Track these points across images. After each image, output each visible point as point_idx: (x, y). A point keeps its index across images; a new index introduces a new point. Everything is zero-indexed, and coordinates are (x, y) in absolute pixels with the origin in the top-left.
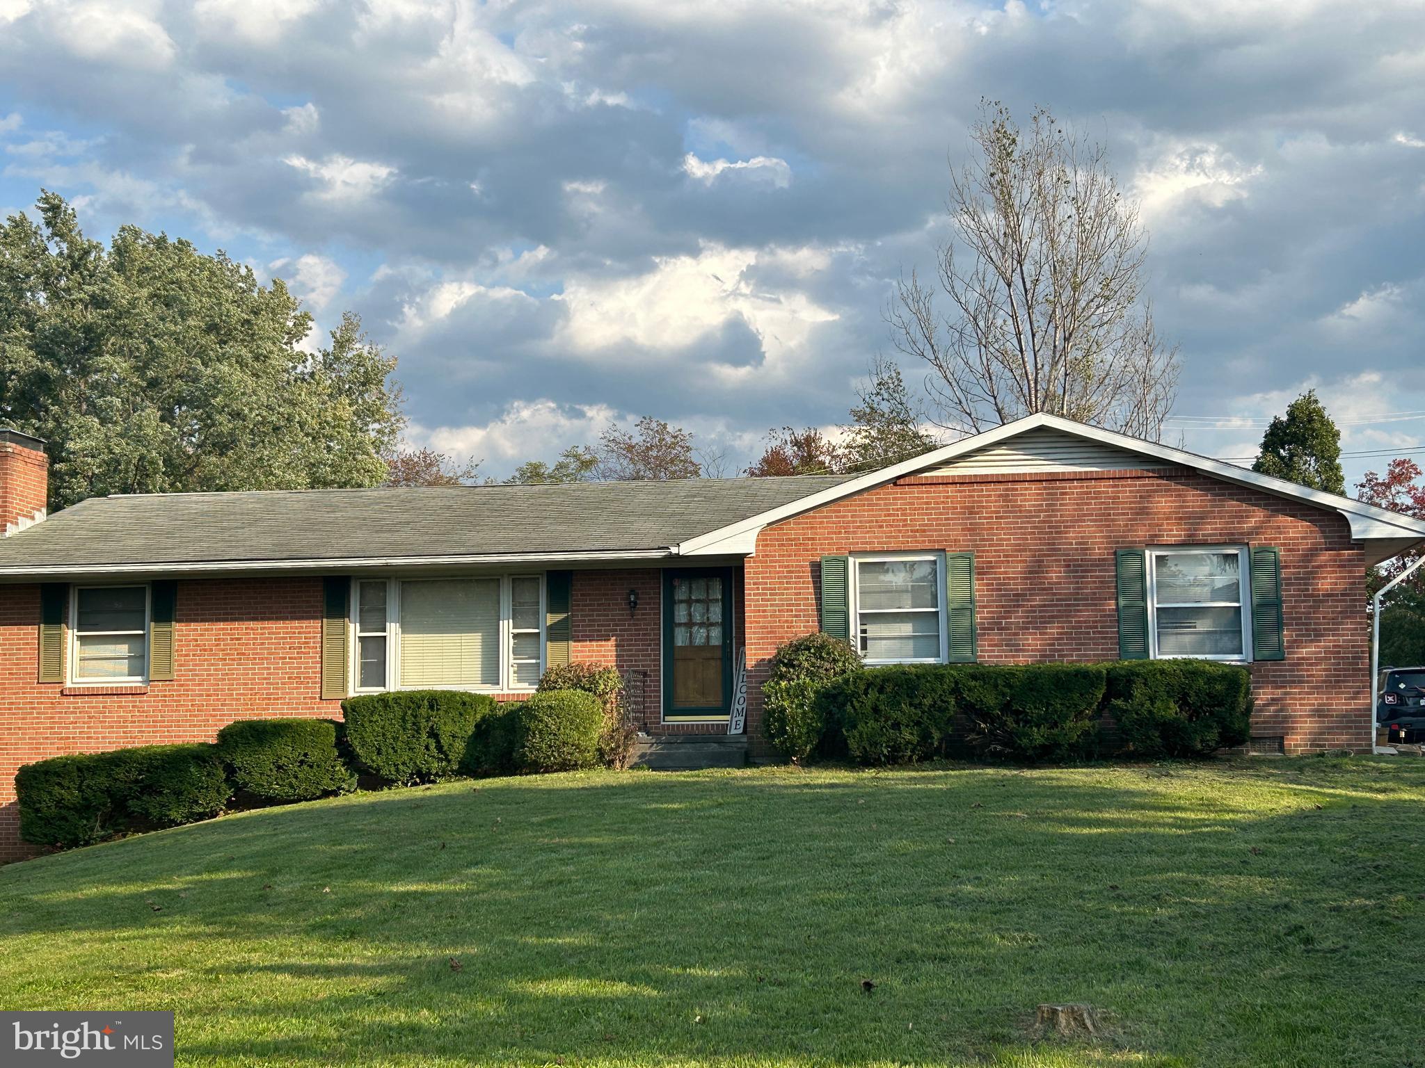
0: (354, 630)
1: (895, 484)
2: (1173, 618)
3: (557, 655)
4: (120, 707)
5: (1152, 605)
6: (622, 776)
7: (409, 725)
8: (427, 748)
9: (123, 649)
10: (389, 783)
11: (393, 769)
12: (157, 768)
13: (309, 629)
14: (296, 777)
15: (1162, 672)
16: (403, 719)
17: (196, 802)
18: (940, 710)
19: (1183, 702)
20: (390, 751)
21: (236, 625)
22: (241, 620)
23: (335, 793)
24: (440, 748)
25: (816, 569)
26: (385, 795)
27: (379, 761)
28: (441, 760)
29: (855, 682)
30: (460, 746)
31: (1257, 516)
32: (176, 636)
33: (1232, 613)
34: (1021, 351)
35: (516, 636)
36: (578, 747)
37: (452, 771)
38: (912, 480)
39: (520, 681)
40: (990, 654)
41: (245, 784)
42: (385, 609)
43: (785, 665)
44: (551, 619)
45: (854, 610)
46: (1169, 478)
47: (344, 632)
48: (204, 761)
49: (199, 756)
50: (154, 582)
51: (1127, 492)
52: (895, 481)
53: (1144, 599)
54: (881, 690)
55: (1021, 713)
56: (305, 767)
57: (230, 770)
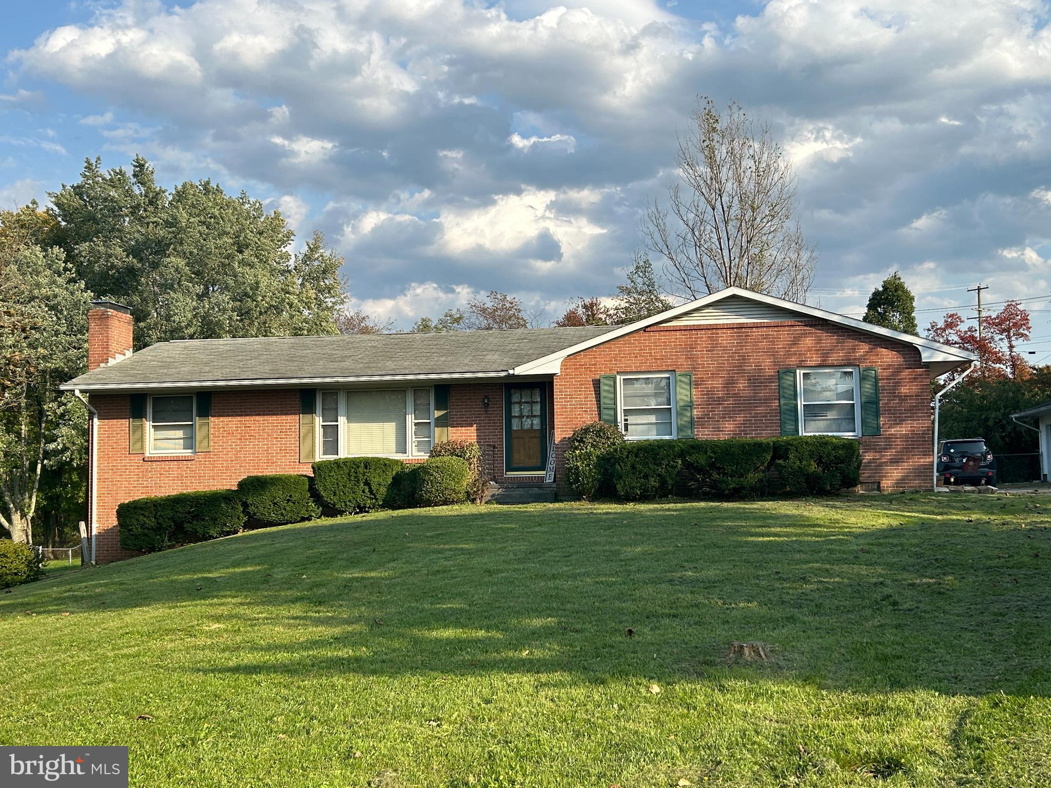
0: (318, 421)
1: (645, 331)
2: (813, 411)
3: (442, 435)
4: (178, 468)
5: (801, 403)
6: (481, 508)
7: (352, 478)
8: (363, 491)
9: (180, 434)
10: (341, 513)
11: (343, 504)
12: (201, 504)
13: (289, 421)
14: (285, 509)
15: (807, 443)
16: (349, 475)
17: (226, 525)
18: (672, 467)
19: (819, 462)
20: (342, 493)
21: (248, 418)
22: (251, 415)
23: (309, 519)
24: (371, 491)
25: (597, 384)
26: (339, 520)
27: (335, 499)
28: (372, 499)
29: (621, 451)
30: (383, 490)
31: (863, 348)
32: (212, 425)
33: (849, 407)
34: (721, 249)
35: (416, 424)
36: (454, 490)
37: (379, 505)
38: (655, 328)
39: (419, 451)
40: (703, 434)
41: (255, 514)
42: (337, 409)
43: (578, 441)
44: (438, 414)
45: (620, 407)
46: (811, 326)
47: (313, 422)
48: (230, 500)
49: (227, 497)
50: (198, 393)
51: (785, 335)
52: (645, 329)
53: (796, 399)
54: (636, 456)
55: (721, 468)
56: (290, 503)
57: (245, 505)
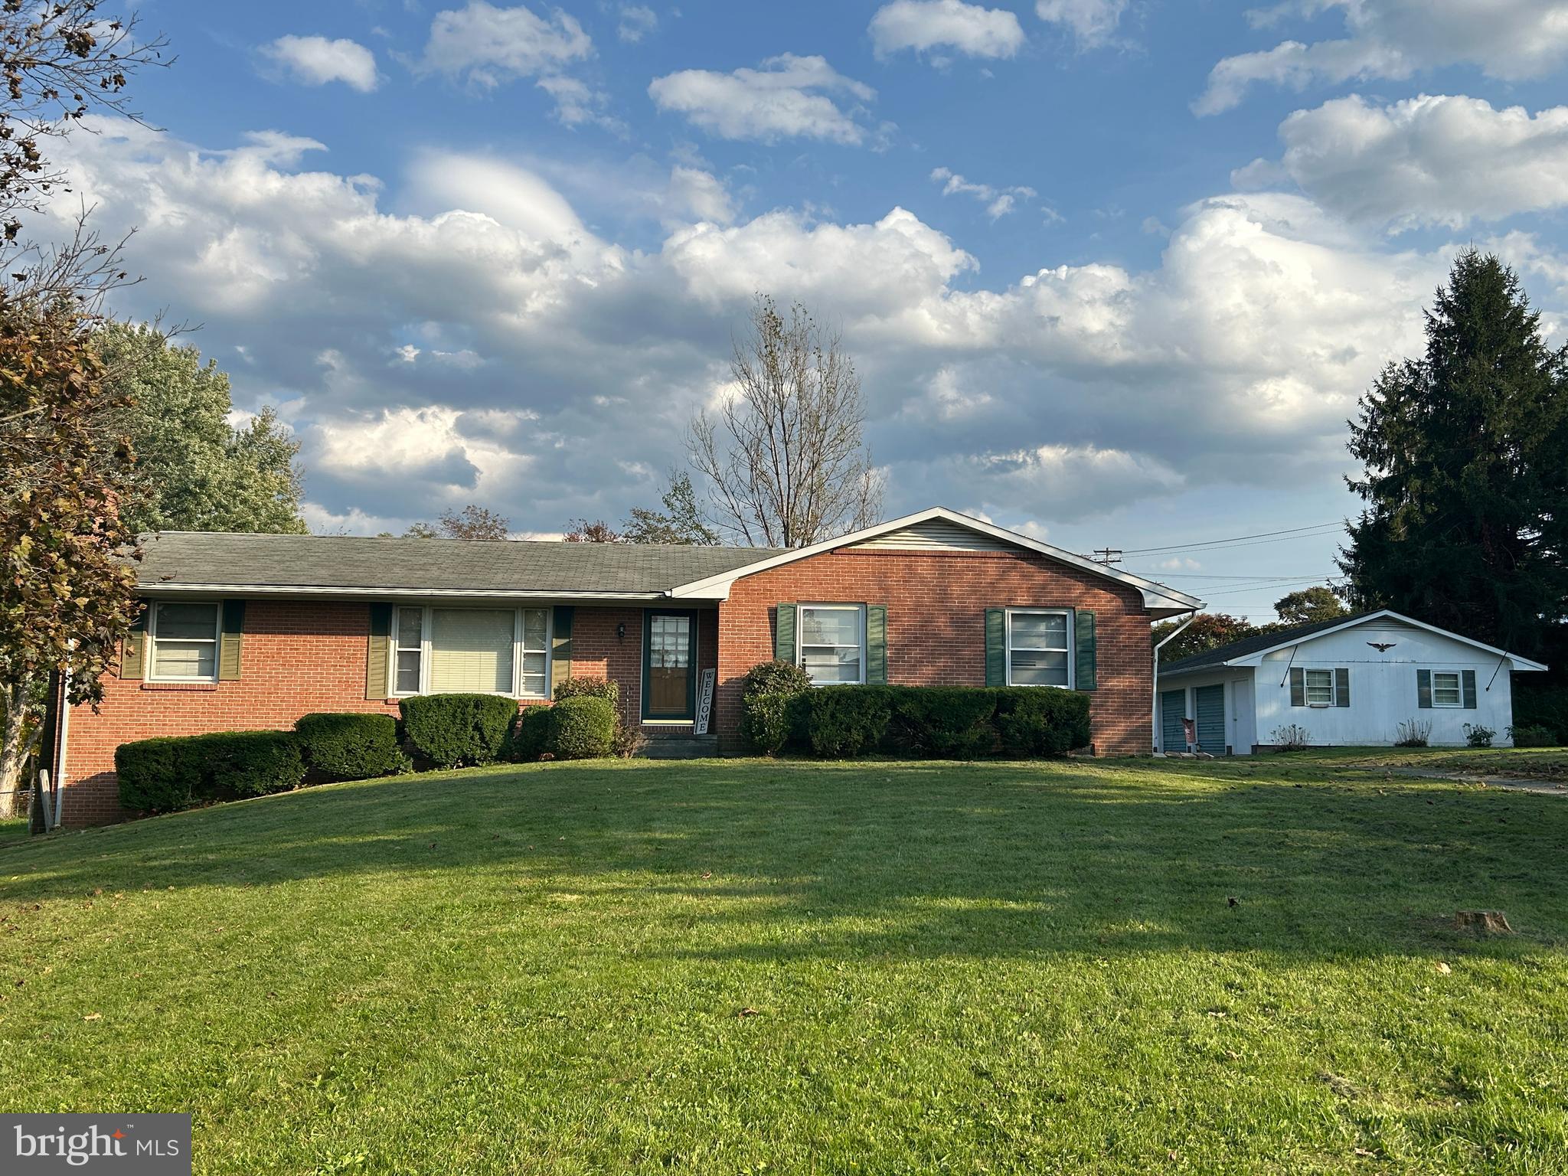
0: (394, 646)
1: (832, 553)
2: (1022, 659)
3: (562, 671)
4: (192, 700)
5: (1009, 648)
6: (629, 763)
7: (458, 721)
8: (472, 738)
9: (194, 654)
10: (439, 765)
11: (443, 754)
12: (243, 749)
13: (355, 644)
14: (363, 759)
15: (1037, 695)
16: (454, 716)
17: (277, 778)
18: (880, 718)
19: (1049, 715)
20: (442, 740)
21: (295, 637)
22: (300, 634)
23: (394, 773)
24: (482, 738)
25: (773, 614)
26: (436, 775)
27: (433, 747)
28: (483, 748)
29: (818, 696)
30: (499, 737)
31: (1078, 589)
32: (243, 645)
33: (1061, 657)
35: (526, 655)
36: (599, 740)
37: (492, 757)
38: (844, 551)
39: (527, 689)
40: (897, 680)
41: (319, 764)
42: (419, 632)
43: (758, 682)
44: (557, 643)
45: (800, 644)
46: (1023, 559)
47: (387, 647)
48: (284, 745)
49: (278, 740)
50: (225, 601)
51: (992, 568)
52: (832, 551)
53: (1003, 643)
54: (838, 702)
55: (936, 721)
56: (370, 751)
57: (306, 753)
